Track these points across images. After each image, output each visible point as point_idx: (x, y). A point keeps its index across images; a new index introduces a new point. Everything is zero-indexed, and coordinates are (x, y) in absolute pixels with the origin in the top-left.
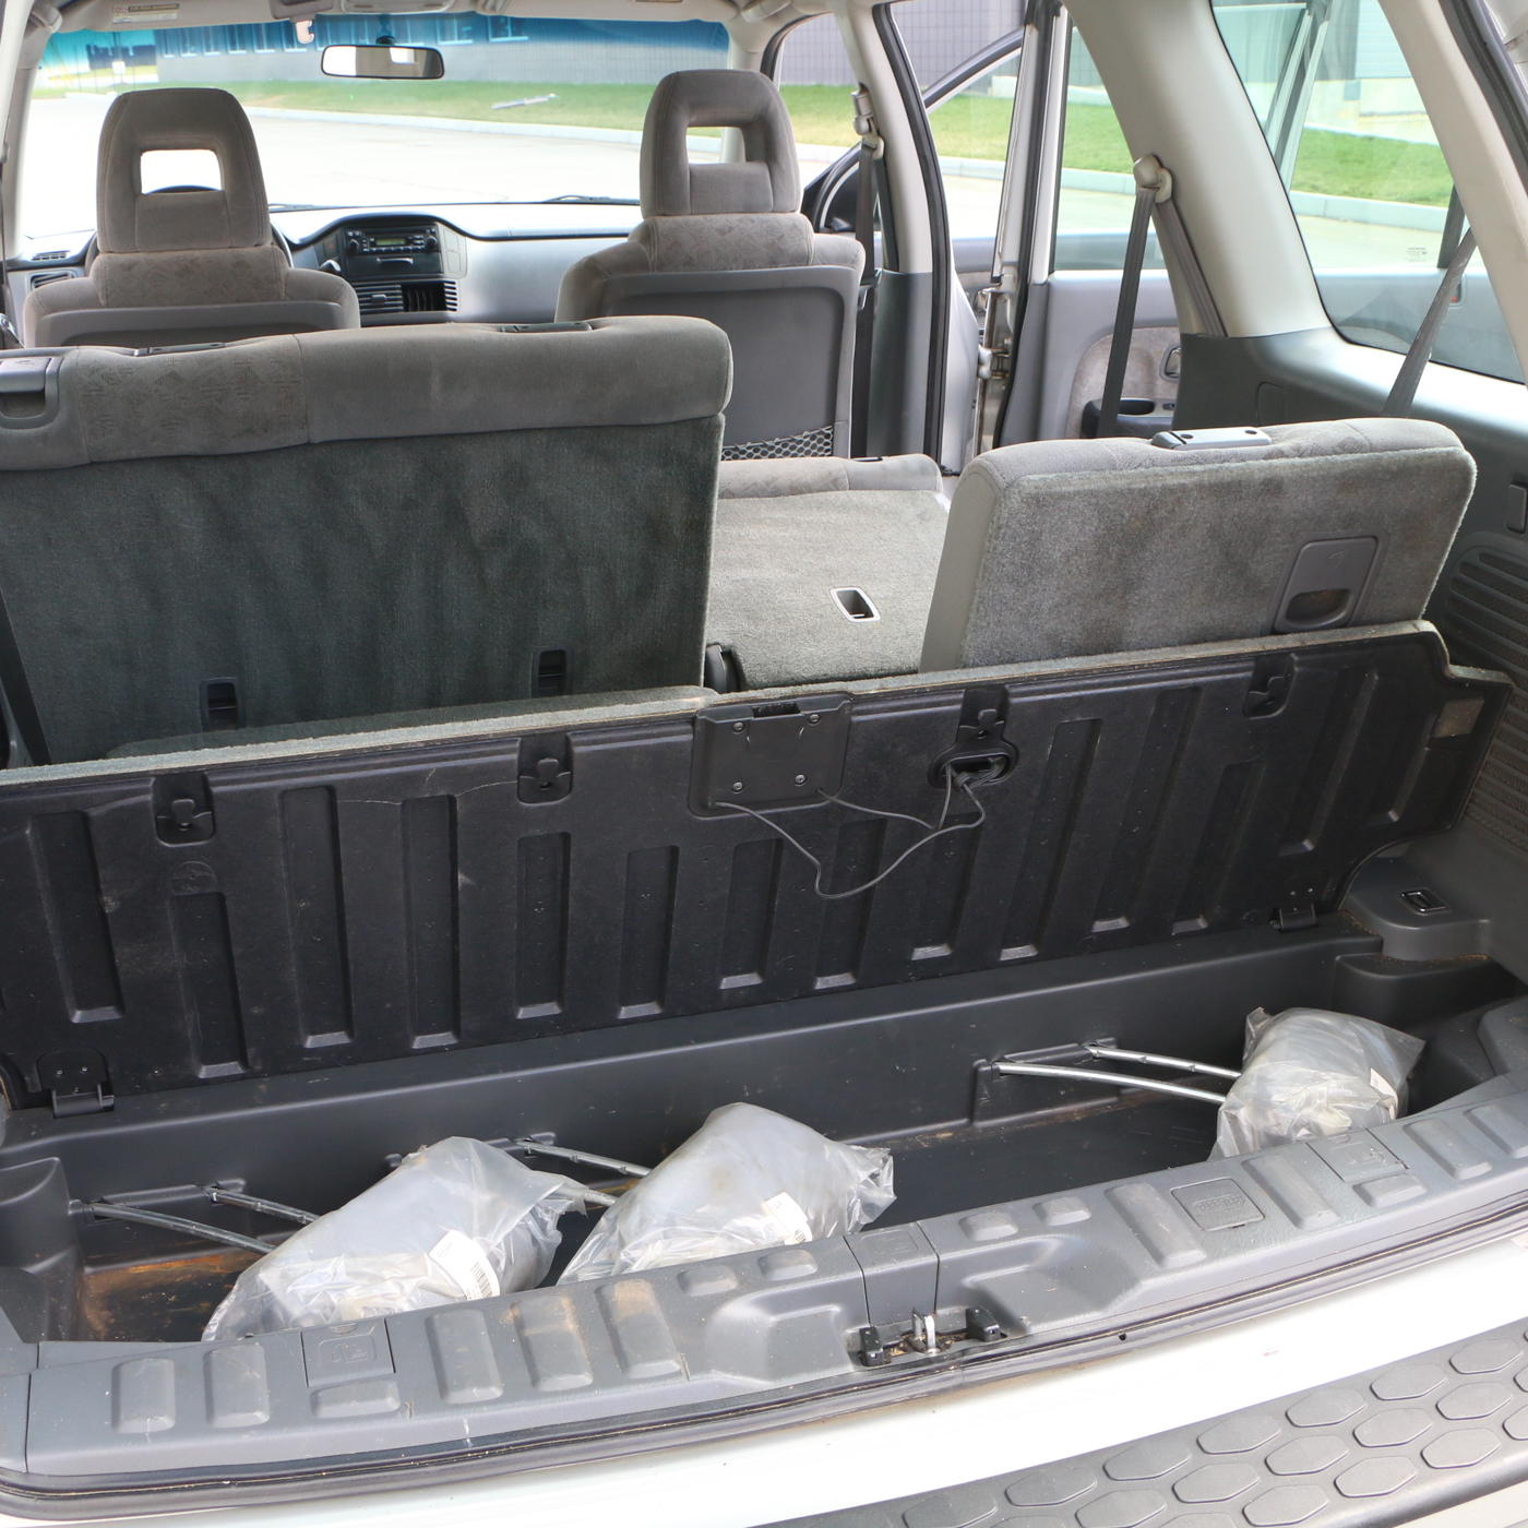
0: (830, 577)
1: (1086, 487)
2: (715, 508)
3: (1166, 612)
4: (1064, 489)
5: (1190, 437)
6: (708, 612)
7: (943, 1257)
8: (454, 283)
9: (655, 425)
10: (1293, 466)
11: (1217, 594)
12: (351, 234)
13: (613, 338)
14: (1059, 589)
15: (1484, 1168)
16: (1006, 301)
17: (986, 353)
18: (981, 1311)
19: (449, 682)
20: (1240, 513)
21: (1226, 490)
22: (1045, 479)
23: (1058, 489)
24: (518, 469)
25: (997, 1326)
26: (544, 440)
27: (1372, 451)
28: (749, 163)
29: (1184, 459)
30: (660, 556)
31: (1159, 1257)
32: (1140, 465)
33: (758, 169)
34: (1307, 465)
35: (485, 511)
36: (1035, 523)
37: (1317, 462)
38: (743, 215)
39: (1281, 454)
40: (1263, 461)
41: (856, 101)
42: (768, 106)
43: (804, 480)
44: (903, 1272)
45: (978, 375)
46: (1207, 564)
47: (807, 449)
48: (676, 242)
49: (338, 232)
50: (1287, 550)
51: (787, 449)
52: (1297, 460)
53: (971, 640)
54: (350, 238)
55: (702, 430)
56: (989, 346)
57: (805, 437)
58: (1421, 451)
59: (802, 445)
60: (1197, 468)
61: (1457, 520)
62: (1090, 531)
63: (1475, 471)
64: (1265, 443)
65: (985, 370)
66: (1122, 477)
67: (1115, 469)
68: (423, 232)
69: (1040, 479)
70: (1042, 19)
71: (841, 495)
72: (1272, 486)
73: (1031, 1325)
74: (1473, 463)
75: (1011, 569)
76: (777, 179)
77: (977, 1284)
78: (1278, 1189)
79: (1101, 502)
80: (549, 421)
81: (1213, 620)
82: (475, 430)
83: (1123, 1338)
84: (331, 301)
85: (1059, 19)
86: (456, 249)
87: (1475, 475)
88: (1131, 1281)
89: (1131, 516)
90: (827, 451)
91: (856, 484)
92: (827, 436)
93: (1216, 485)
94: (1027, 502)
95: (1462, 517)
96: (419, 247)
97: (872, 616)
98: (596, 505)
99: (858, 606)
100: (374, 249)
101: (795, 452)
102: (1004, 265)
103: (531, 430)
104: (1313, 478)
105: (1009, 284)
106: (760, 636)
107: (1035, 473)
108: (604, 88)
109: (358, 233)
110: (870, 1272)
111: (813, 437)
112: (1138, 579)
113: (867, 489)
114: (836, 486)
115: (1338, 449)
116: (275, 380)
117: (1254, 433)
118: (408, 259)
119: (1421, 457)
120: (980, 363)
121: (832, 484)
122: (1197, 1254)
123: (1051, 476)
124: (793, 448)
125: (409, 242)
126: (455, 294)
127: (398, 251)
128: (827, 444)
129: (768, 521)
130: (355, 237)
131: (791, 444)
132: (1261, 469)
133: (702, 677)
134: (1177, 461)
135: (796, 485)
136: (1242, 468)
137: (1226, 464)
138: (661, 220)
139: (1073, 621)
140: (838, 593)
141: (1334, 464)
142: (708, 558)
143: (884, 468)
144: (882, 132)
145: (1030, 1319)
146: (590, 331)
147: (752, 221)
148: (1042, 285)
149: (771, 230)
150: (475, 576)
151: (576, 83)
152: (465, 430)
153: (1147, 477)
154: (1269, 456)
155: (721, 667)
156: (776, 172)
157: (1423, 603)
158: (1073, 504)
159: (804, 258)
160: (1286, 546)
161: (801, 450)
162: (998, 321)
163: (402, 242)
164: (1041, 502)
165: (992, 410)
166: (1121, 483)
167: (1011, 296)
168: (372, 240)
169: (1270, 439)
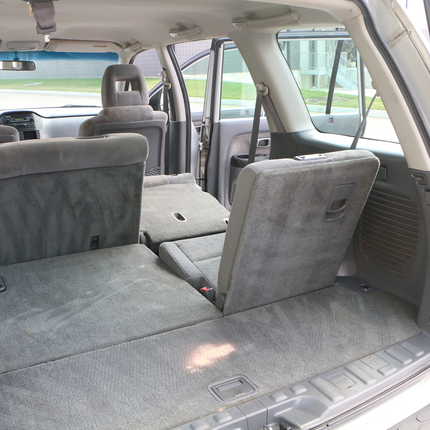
0: (170, 209)
1: (281, 173)
2: (143, 190)
3: (300, 209)
4: (275, 173)
5: (305, 157)
6: (141, 221)
7: (269, 408)
8: (39, 131)
9: (126, 166)
10: (335, 164)
11: (313, 202)
12: (7, 117)
13: (113, 140)
14: (272, 204)
15: (410, 360)
16: (206, 129)
17: (201, 144)
18: (284, 424)
19: (64, 248)
20: (321, 178)
21: (318, 172)
22: (270, 171)
23: (274, 174)
24: (85, 181)
25: (290, 428)
26: (93, 171)
27: (354, 159)
28: (133, 91)
29: (306, 163)
30: (127, 205)
31: (331, 399)
32: (294, 166)
33: (137, 93)
34: (338, 163)
35: (75, 194)
36: (267, 184)
37: (341, 162)
38: (133, 106)
39: (330, 161)
40: (327, 163)
41: (162, 73)
42: (139, 74)
43: (157, 182)
44: (258, 415)
45: (199, 150)
46: (311, 194)
47: (153, 173)
48: (114, 114)
49: (3, 117)
50: (332, 188)
51: (147, 174)
52: (335, 162)
53: (247, 221)
54: (7, 118)
55: (139, 167)
56: (201, 141)
57: (152, 170)
58: (366, 158)
59: (151, 173)
60: (310, 166)
61: (374, 177)
62: (281, 186)
63: (380, 163)
64: (324, 158)
65: (201, 149)
66: (290, 169)
67: (288, 167)
68: (29, 116)
69: (269, 171)
70: (216, 48)
71: (168, 186)
72: (330, 170)
73: (300, 426)
74: (379, 161)
75: (260, 198)
76: (142, 95)
77: (279, 415)
78: (357, 374)
79: (285, 177)
80: (95, 166)
81: (312, 210)
82: (73, 169)
83: (328, 425)
84: (12, 135)
85: (221, 48)
86: (39, 121)
87: (380, 164)
88: (325, 408)
89: (293, 181)
90: (158, 174)
91: (172, 182)
92: (158, 170)
93: (315, 170)
94: (265, 178)
95: (376, 176)
96: (28, 120)
97: (185, 220)
98: (108, 191)
99: (180, 217)
100: (14, 121)
101: (149, 174)
102: (206, 118)
103: (89, 168)
104: (340, 167)
105: (207, 123)
106: (154, 228)
107: (266, 169)
108: (56, 80)
109: (9, 117)
110: (248, 416)
111: (154, 170)
112: (293, 199)
113: (175, 184)
114: (166, 183)
115: (345, 159)
116: (11, 156)
117: (321, 155)
118: (25, 124)
119: (367, 160)
120: (199, 146)
121: (165, 183)
122: (341, 397)
123: (271, 170)
124: (149, 173)
125: (25, 119)
126: (39, 134)
127: (22, 122)
128: (158, 172)
129: (148, 194)
130: (8, 118)
131: (148, 172)
132: (327, 165)
133: (139, 241)
134: (304, 164)
135: (154, 184)
136: (322, 165)
137: (317, 164)
138: (109, 108)
139: (275, 213)
140: (174, 214)
141: (345, 163)
142: (141, 205)
143: (179, 177)
144: (170, 82)
145: (299, 424)
146: (105, 138)
147: (136, 108)
148: (217, 123)
149: (142, 110)
150: (72, 214)
151: (48, 79)
152: (70, 169)
153: (297, 169)
154: (328, 161)
155: (144, 238)
156: (142, 93)
157: (365, 202)
158: (277, 178)
159: (151, 118)
160: (331, 187)
161: (151, 174)
162: (204, 134)
163: (23, 119)
164: (269, 178)
165: (203, 160)
166: (290, 171)
167: (208, 127)
168: (14, 119)
169: (326, 157)
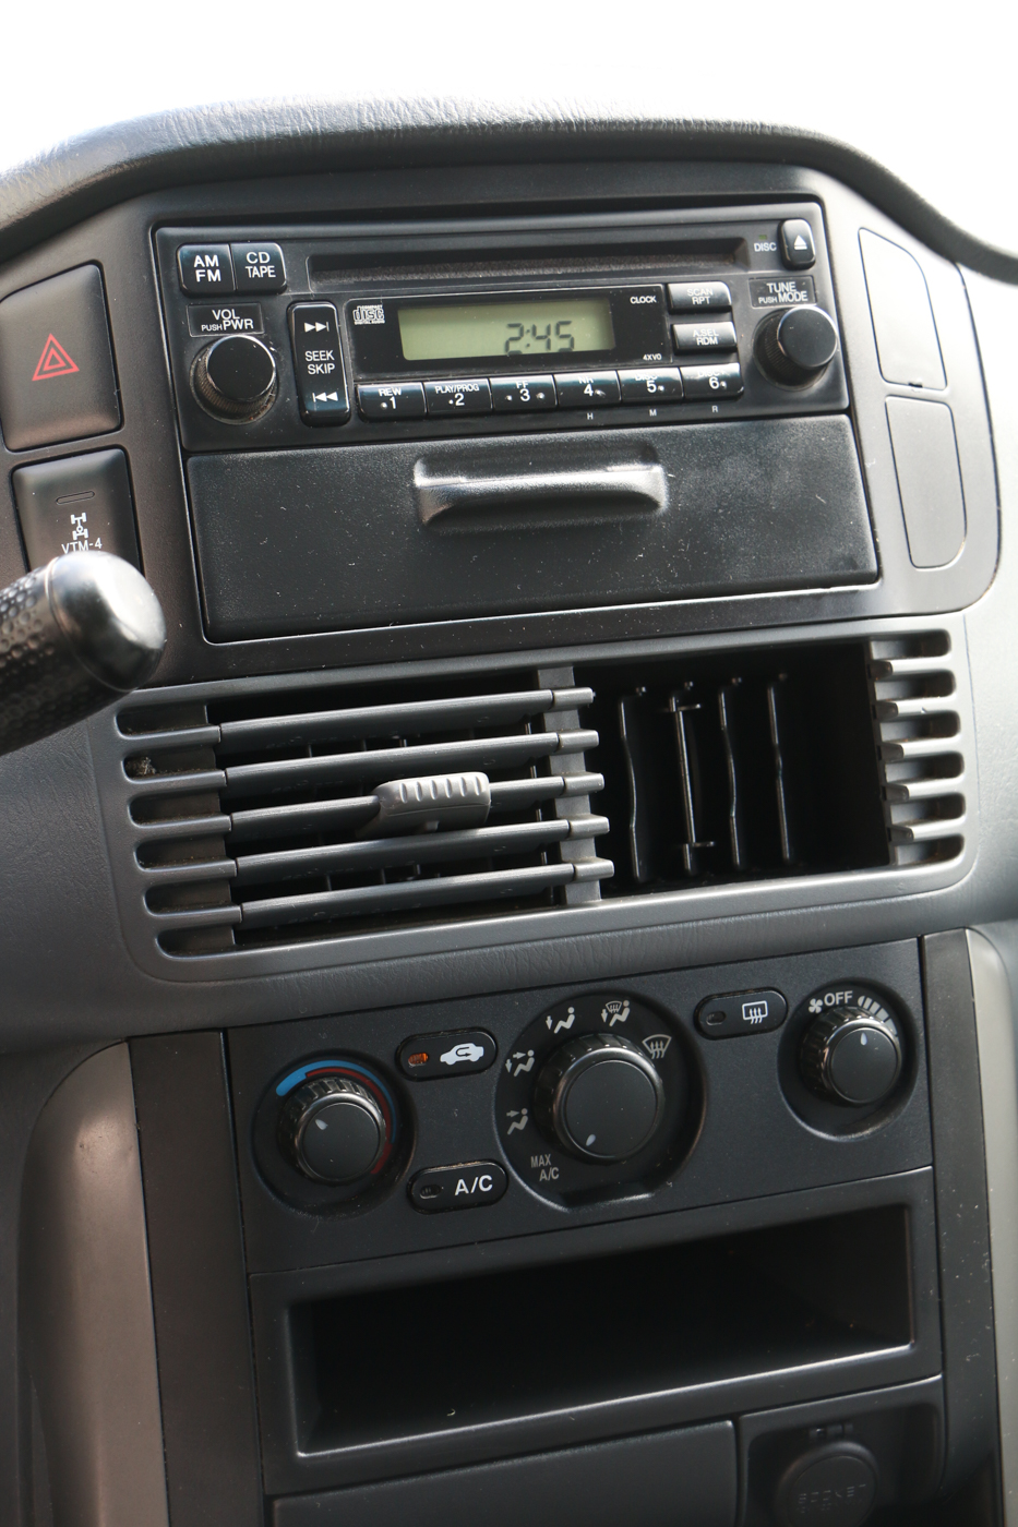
49: (104, 238)
54: (205, 298)
68: (725, 251)
100: (390, 390)
109: (261, 256)
127: (566, 407)
130: (242, 292)
163: (585, 332)
168: (371, 315)
